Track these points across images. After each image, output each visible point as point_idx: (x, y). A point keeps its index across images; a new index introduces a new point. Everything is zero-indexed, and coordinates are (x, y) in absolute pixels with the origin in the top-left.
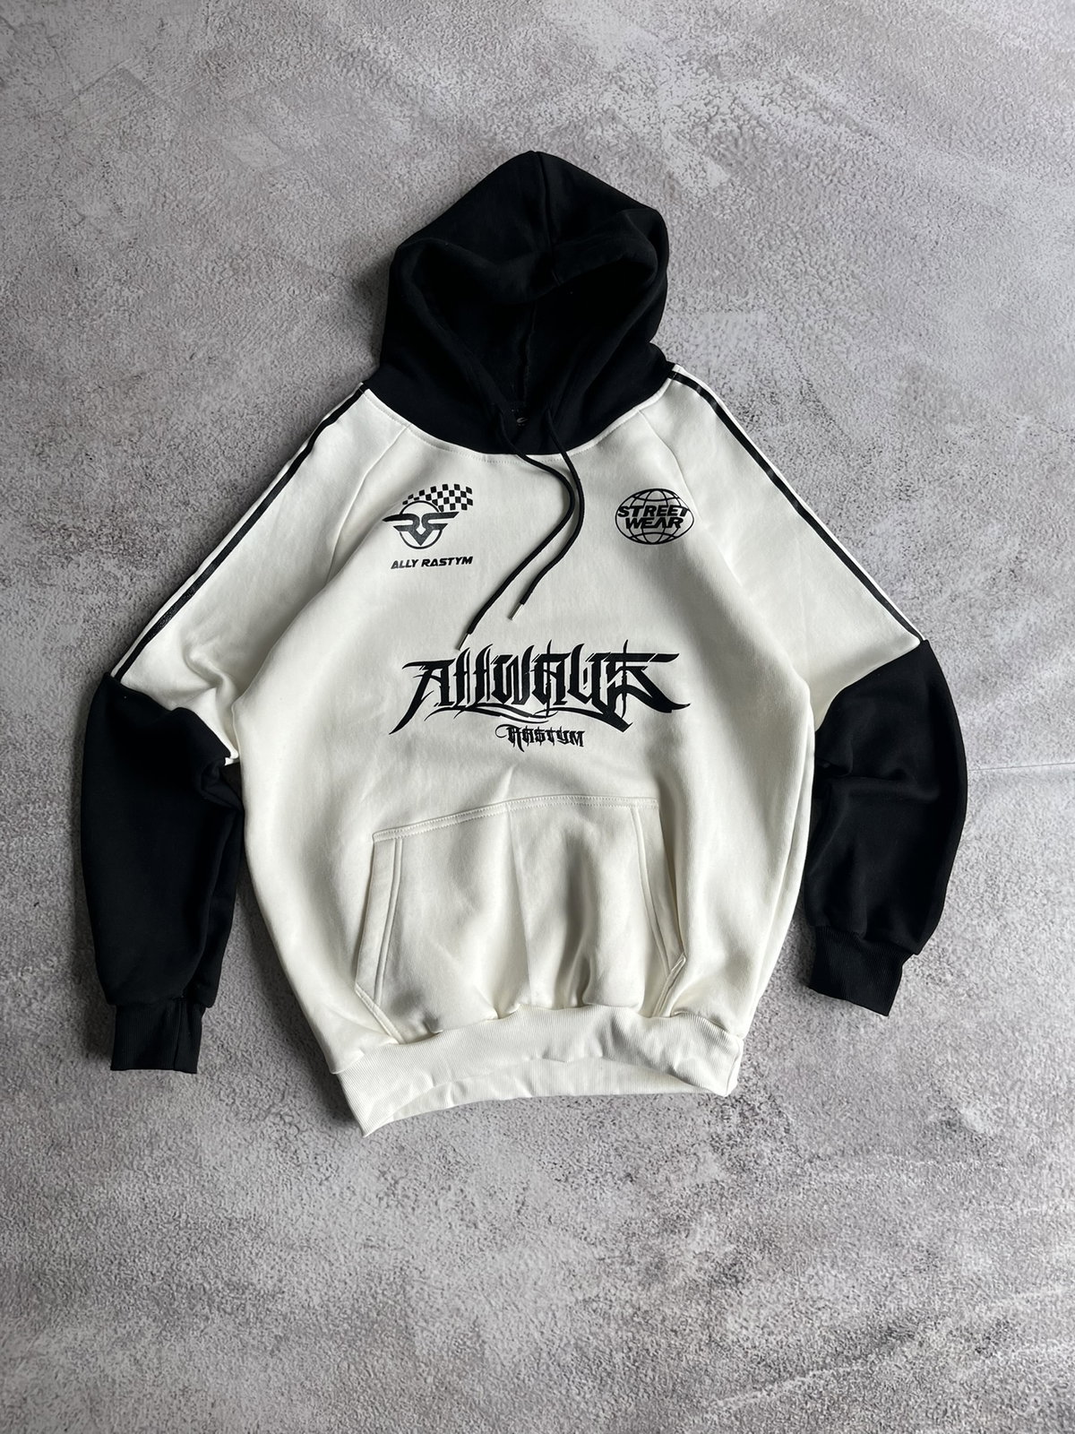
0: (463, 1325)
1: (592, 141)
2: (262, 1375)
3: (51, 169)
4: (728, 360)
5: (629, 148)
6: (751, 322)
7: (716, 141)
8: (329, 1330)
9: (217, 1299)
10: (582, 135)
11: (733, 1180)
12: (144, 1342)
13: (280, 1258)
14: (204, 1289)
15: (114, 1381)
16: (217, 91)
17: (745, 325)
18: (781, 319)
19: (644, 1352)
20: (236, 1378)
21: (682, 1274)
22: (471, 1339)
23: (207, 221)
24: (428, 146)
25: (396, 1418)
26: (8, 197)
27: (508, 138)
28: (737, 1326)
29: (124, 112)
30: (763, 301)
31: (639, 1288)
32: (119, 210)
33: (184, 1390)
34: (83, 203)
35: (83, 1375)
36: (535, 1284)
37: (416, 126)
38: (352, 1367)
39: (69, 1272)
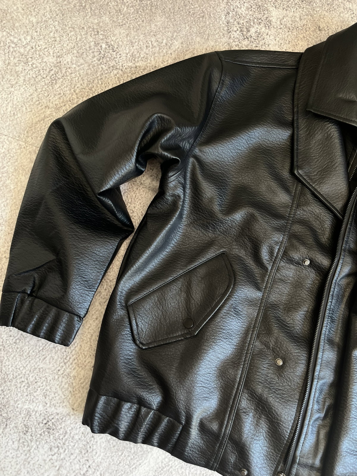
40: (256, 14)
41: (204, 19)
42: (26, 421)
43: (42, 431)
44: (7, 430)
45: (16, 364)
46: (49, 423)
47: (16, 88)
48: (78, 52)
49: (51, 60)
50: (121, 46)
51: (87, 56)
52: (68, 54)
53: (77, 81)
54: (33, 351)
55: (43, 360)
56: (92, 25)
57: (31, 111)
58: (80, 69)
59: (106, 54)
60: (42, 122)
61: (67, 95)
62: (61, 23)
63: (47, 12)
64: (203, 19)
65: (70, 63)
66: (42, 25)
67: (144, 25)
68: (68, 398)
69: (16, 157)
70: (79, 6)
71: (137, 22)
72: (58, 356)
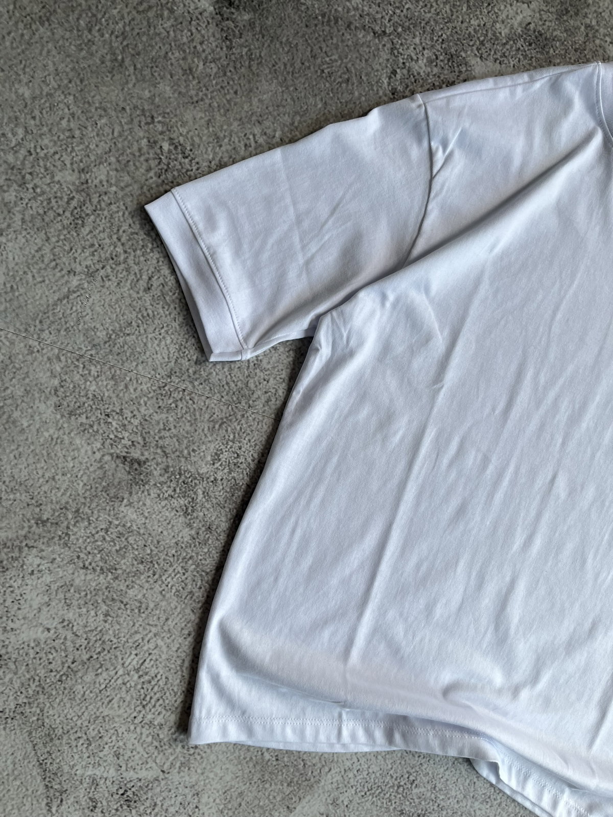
40: (446, 72)
41: (350, 87)
42: (91, 793)
43: (119, 804)
44: (63, 807)
45: (65, 712)
46: (128, 793)
47: (10, 236)
48: (118, 161)
49: (69, 178)
50: (199, 146)
51: (137, 168)
52: (99, 164)
53: (122, 219)
54: (91, 692)
55: (108, 703)
56: (139, 101)
57: (44, 281)
58: (126, 194)
59: (172, 164)
60: (65, 302)
61: (106, 248)
62: (80, 98)
63: (49, 75)
64: (347, 84)
65: (105, 183)
66: (44, 104)
67: (238, 100)
68: (154, 756)
69: (25, 368)
70: (112, 61)
71: (225, 94)
72: (132, 696)
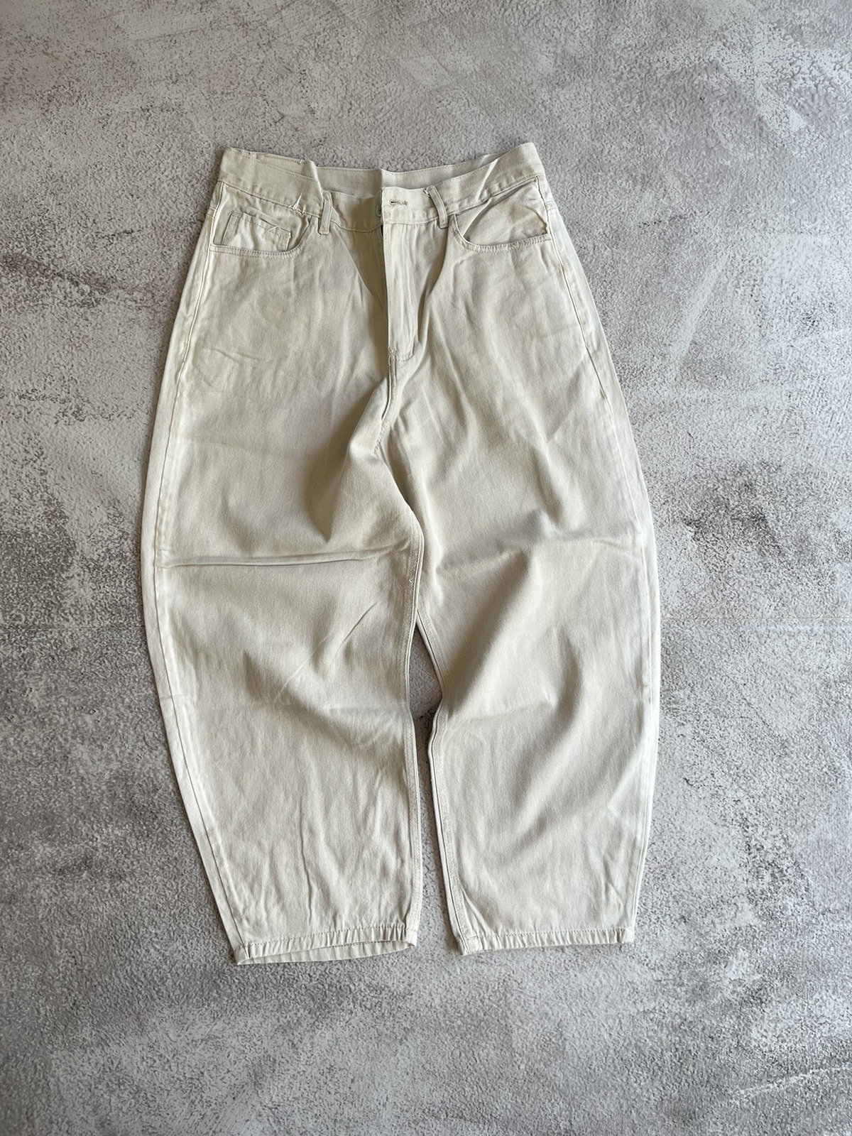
0: (550, 1026)
1: (699, 85)
2: (392, 1058)
3: (256, 72)
4: (798, 273)
5: (728, 94)
6: (817, 243)
7: (798, 95)
8: (447, 1025)
9: (360, 998)
10: (691, 80)
11: (763, 926)
12: (301, 1029)
13: (410, 967)
14: (350, 989)
15: (275, 1060)
16: (397, 17)
17: (813, 246)
18: (841, 243)
19: (688, 1052)
20: (373, 1058)
21: (720, 994)
22: (555, 1036)
23: (385, 128)
24: (568, 78)
25: (495, 1095)
26: (219, 92)
27: (632, 77)
28: (759, 1035)
29: (319, 28)
30: (828, 227)
31: (687, 1004)
32: (313, 112)
33: (330, 1069)
34: (283, 104)
35: (250, 1055)
36: (607, 997)
37: (558, 61)
38: (463, 1054)
39: (243, 972)
